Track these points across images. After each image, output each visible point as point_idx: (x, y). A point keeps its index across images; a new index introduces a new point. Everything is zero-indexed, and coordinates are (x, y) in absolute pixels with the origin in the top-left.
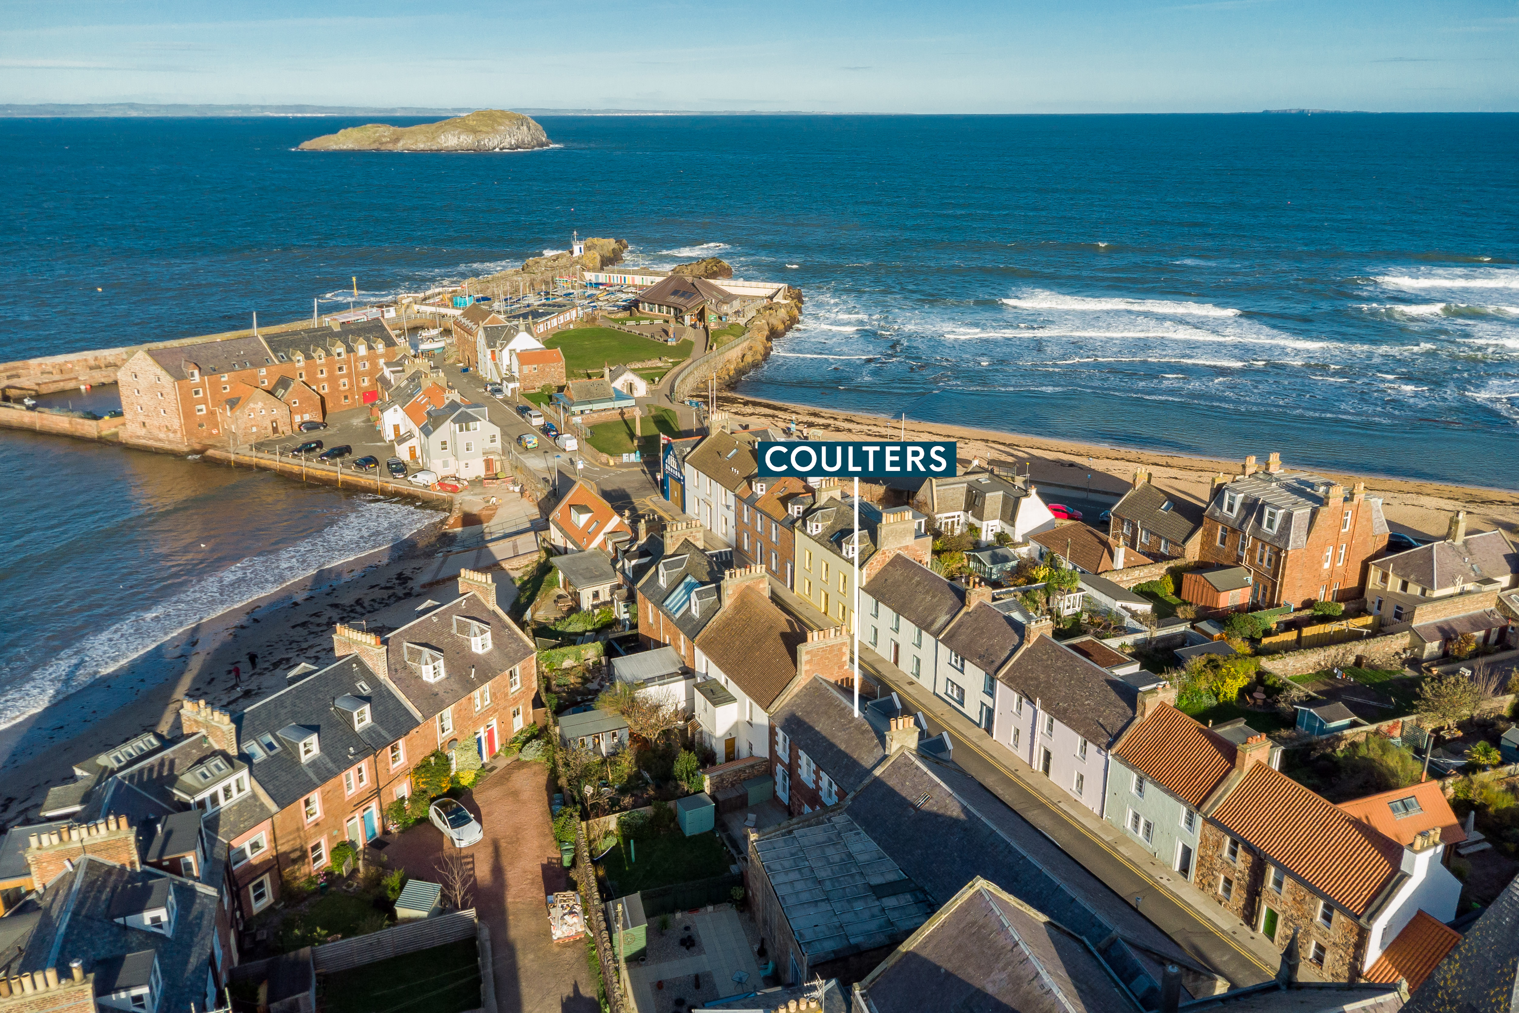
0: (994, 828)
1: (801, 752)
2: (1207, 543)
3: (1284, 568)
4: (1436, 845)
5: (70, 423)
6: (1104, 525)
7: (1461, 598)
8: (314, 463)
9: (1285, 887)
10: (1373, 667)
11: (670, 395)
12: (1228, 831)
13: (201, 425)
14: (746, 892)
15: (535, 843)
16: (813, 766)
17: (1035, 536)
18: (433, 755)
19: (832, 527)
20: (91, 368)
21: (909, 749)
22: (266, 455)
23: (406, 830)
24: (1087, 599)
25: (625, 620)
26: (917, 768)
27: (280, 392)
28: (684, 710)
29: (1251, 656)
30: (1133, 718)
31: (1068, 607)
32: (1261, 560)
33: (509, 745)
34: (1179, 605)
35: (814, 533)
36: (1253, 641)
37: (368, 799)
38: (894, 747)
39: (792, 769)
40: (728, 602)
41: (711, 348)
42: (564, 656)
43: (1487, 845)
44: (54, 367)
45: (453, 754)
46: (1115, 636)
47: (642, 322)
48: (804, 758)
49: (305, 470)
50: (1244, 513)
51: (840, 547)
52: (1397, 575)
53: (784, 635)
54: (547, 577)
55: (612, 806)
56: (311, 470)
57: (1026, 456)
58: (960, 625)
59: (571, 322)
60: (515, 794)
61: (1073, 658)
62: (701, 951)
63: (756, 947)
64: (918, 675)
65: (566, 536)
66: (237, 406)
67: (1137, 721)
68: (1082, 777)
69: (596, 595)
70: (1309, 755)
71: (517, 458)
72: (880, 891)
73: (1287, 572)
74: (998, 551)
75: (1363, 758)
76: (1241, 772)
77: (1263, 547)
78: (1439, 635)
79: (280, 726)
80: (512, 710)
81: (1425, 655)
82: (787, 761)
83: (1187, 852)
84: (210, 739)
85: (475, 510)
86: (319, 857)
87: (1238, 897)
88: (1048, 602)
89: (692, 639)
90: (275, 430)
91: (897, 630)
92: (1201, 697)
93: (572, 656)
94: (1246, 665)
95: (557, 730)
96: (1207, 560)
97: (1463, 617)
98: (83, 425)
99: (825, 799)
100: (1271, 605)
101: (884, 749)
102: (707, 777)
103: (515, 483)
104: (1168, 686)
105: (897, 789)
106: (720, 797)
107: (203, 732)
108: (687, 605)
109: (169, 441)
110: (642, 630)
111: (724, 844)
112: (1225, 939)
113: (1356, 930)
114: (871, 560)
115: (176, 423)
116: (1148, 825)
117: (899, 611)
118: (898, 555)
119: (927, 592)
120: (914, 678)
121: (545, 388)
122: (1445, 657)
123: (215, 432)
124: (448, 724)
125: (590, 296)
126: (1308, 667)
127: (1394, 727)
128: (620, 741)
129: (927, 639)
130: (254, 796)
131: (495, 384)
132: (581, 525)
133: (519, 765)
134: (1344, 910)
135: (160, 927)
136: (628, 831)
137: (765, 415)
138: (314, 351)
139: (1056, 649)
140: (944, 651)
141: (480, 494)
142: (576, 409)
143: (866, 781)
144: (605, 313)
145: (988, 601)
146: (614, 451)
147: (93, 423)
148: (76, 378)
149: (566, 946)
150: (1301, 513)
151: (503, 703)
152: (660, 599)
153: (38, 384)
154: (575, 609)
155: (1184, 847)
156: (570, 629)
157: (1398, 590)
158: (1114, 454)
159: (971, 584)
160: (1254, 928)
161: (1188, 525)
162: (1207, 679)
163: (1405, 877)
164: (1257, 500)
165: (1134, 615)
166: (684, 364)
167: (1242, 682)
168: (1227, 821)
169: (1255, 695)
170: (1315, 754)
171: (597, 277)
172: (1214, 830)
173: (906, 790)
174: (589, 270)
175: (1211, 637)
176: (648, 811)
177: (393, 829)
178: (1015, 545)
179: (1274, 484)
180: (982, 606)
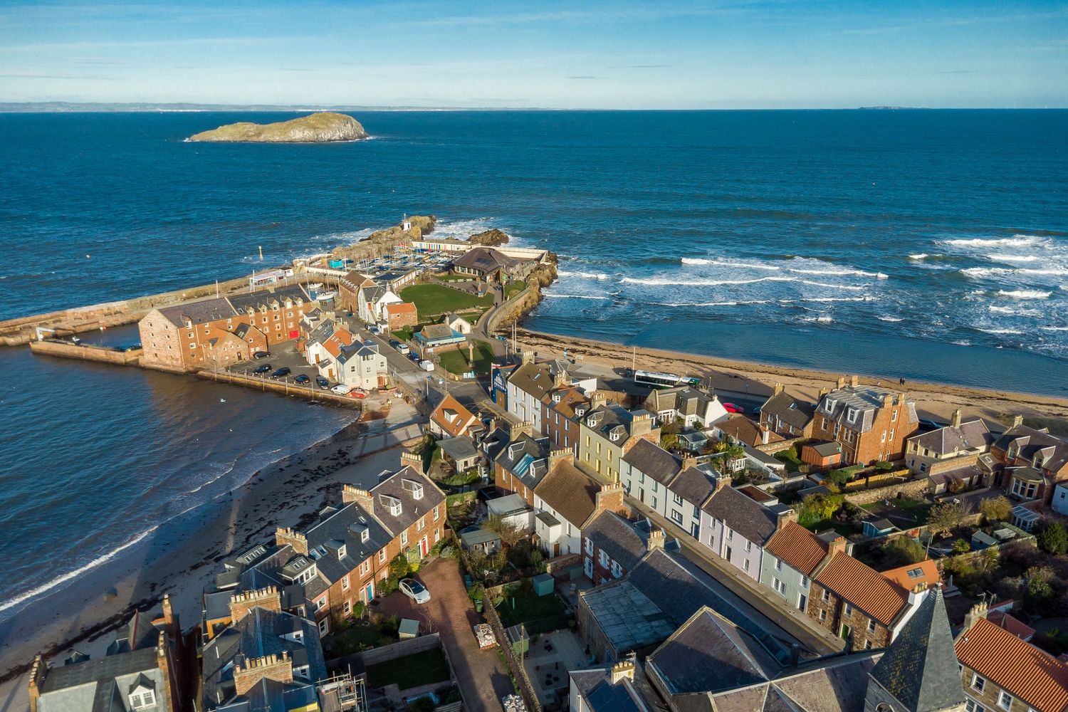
0: (706, 586)
1: (601, 551)
2: (816, 428)
3: (859, 443)
4: (925, 590)
5: (106, 354)
6: (756, 416)
7: (957, 459)
8: (269, 380)
9: (852, 613)
10: (908, 499)
11: (485, 333)
12: (824, 587)
13: (193, 356)
14: (576, 623)
15: (459, 601)
16: (608, 557)
17: (717, 424)
18: (399, 555)
19: (602, 423)
20: (105, 315)
21: (660, 548)
22: (237, 374)
23: (387, 595)
24: (748, 462)
25: (485, 478)
26: (665, 557)
27: (241, 333)
28: (528, 529)
29: (840, 494)
30: (775, 530)
31: (737, 467)
32: (847, 438)
33: (433, 549)
34: (800, 464)
35: (592, 426)
36: (841, 485)
37: (369, 579)
38: (652, 547)
39: (595, 560)
40: (552, 469)
41: (506, 299)
42: (455, 499)
43: (959, 593)
44: (82, 315)
45: (407, 555)
46: (764, 483)
47: (459, 281)
48: (602, 552)
49: (264, 384)
50: (837, 411)
51: (608, 435)
52: (922, 446)
53: (587, 487)
54: (434, 453)
55: (499, 581)
56: (268, 384)
57: (709, 371)
58: (679, 479)
59: (412, 281)
60: (443, 576)
61: (742, 497)
62: (556, 652)
63: (584, 650)
64: (655, 507)
65: (442, 427)
66: (216, 344)
67: (778, 531)
68: (748, 561)
69: (466, 463)
70: (869, 548)
71: (398, 377)
72: (649, 619)
73: (861, 445)
74: (696, 433)
75: (897, 548)
76: (831, 557)
77: (848, 431)
78: (944, 480)
79: (325, 541)
80: (434, 530)
81: (937, 491)
82: (592, 555)
83: (803, 598)
84: (293, 548)
85: (377, 409)
86: (347, 610)
87: (829, 620)
88: (725, 464)
89: (532, 490)
90: (240, 358)
91: (643, 482)
92: (812, 517)
93: (459, 500)
94: (837, 499)
95: (460, 541)
96: (816, 437)
97: (958, 470)
98: (114, 355)
99: (615, 575)
100: (852, 464)
101: (647, 548)
102: (549, 564)
103: (398, 392)
104: (794, 512)
105: (655, 567)
106: (555, 575)
107: (290, 544)
108: (527, 470)
109: (173, 366)
110: (497, 484)
111: (560, 600)
112: (822, 641)
113: (886, 633)
114: (626, 443)
115: (178, 354)
116: (783, 585)
117: (644, 471)
118: (642, 439)
119: (660, 461)
120: (653, 509)
121: (405, 328)
122: (948, 493)
123: (201, 359)
124: (405, 538)
125: (419, 259)
126: (871, 500)
127: (916, 532)
128: (496, 546)
129: (661, 487)
130: (319, 577)
131: (373, 325)
132: (451, 421)
133: (441, 560)
134: (881, 623)
135: (299, 640)
136: (510, 594)
137: (546, 345)
138: (260, 307)
139: (733, 492)
140: (671, 494)
141: (377, 399)
142: (430, 344)
143: (638, 565)
144: (433, 273)
145: (695, 466)
146: (459, 372)
147: (121, 354)
148: (98, 322)
149: (486, 651)
150: (869, 412)
151: (430, 527)
152: (511, 467)
153: (74, 327)
154: (454, 471)
155: (802, 596)
156: (454, 483)
157: (923, 455)
158: (762, 369)
159: (685, 456)
160: (837, 635)
161: (805, 417)
162: (815, 507)
163: (911, 605)
164: (844, 404)
165: (775, 471)
166: (490, 310)
167: (834, 508)
168: (824, 582)
169: (842, 515)
170: (872, 548)
171: (421, 245)
172: (817, 586)
173: (660, 568)
174: (415, 240)
175: (817, 483)
176: (518, 583)
177: (381, 595)
178: (705, 429)
179: (854, 394)
180: (691, 468)
